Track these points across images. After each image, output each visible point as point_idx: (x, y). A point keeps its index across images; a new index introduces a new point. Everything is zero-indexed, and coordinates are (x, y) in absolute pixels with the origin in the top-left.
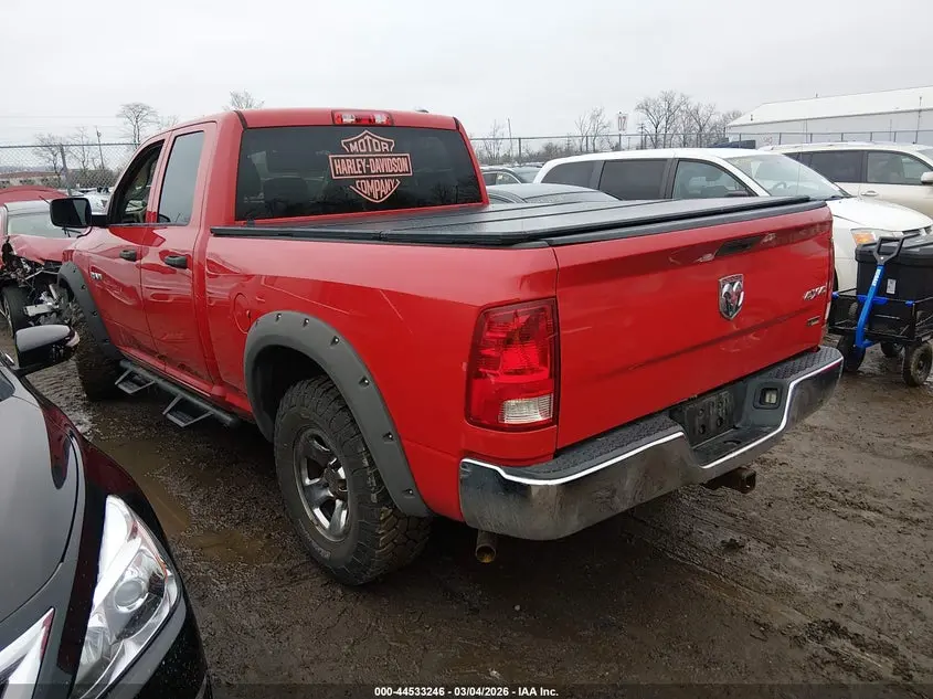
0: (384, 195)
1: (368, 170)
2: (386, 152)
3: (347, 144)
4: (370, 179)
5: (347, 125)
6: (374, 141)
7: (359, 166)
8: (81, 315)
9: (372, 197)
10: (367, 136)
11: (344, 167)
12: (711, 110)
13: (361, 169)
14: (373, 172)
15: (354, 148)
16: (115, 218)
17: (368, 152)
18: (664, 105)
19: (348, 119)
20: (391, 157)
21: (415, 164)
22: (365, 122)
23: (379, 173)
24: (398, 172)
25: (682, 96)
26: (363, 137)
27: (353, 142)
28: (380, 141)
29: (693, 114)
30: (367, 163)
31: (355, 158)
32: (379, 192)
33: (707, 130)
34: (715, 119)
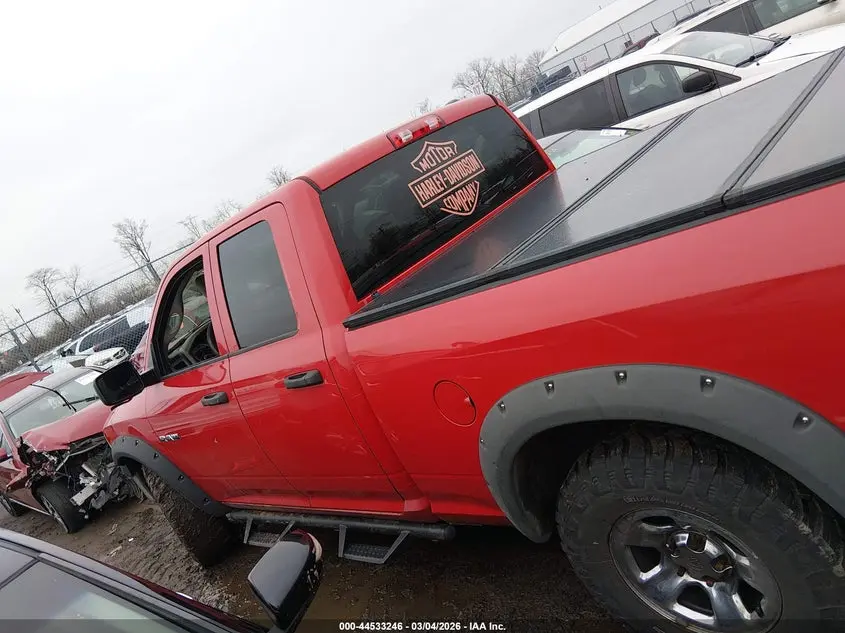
0: (473, 204)
1: (447, 182)
2: (453, 157)
3: (417, 164)
4: (453, 192)
5: (410, 143)
6: (438, 149)
7: (438, 183)
8: (162, 485)
9: (463, 211)
10: (430, 147)
11: (426, 192)
12: (514, 60)
13: (442, 185)
14: (452, 183)
15: (424, 165)
16: (165, 368)
17: (438, 165)
18: (474, 74)
19: (405, 137)
20: (460, 160)
21: (482, 157)
22: (422, 133)
23: (459, 182)
24: (473, 173)
25: (485, 60)
26: (426, 151)
27: (421, 160)
28: (442, 146)
29: (501, 71)
30: (443, 174)
31: (431, 176)
32: (467, 202)
33: (518, 78)
34: (520, 67)
